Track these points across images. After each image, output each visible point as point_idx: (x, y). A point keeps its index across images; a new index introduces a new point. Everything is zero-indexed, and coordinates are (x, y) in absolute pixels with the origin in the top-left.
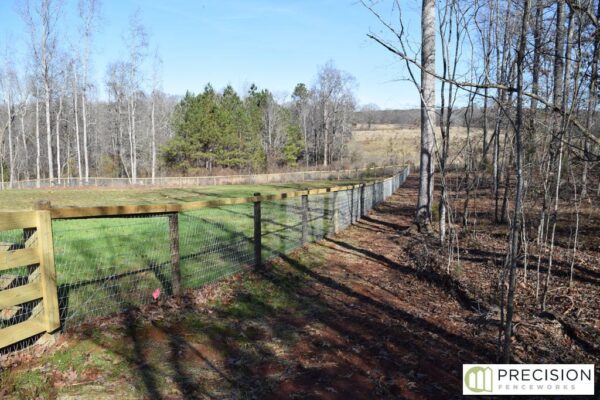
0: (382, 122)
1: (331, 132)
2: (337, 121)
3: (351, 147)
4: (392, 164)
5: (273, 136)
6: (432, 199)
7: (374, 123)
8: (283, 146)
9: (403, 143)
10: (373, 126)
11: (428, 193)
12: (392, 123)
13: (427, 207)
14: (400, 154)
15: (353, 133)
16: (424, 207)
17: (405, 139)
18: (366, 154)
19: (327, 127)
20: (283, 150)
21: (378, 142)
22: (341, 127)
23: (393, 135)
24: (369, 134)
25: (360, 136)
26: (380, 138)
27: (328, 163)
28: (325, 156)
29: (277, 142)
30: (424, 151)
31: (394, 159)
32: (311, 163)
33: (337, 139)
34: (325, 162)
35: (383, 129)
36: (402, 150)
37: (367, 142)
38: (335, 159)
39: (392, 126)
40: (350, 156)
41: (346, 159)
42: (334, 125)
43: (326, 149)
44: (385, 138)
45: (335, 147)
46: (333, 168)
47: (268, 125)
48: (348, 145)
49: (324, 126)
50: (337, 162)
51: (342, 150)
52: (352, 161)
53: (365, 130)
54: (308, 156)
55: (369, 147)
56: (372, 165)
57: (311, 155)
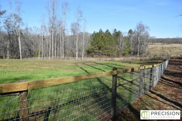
0: (157, 42)
1: (140, 45)
3: (147, 50)
4: (163, 56)
10: (154, 43)
15: (148, 45)
17: (166, 48)
18: (152, 52)
19: (139, 43)
20: (124, 50)
21: (156, 48)
22: (144, 43)
23: (161, 46)
24: (153, 46)
25: (150, 46)
26: (157, 47)
28: (138, 53)
29: (122, 48)
31: (164, 54)
32: (133, 55)
33: (142, 47)
34: (138, 54)
35: (158, 45)
37: (152, 48)
38: (141, 54)
39: (160, 43)
40: (147, 52)
41: (145, 54)
42: (141, 42)
43: (138, 50)
44: (159, 47)
45: (142, 50)
46: (141, 56)
47: (120, 42)
48: (146, 49)
49: (138, 43)
50: (142, 55)
51: (144, 51)
52: (147, 54)
53: (151, 44)
54: (132, 53)
55: (153, 50)
56: (155, 56)
57: (133, 52)
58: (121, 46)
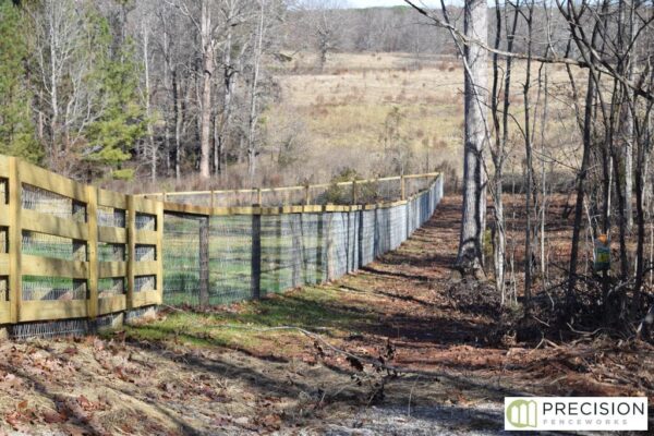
0: (360, 47)
1: (220, 80)
2: (236, 47)
3: (276, 125)
4: (397, 171)
5: (65, 93)
6: (484, 225)
7: (334, 50)
8: (91, 122)
9: (424, 113)
10: (333, 60)
11: (477, 217)
12: (388, 50)
13: (475, 240)
14: (417, 145)
15: (283, 81)
16: (471, 239)
17: (429, 100)
18: (319, 146)
19: (209, 66)
20: (92, 134)
21: (351, 108)
22: (248, 68)
23: (394, 89)
24: (326, 84)
25: (302, 89)
26: (357, 98)
27: (212, 172)
28: (206, 149)
29: (73, 113)
30: (470, 148)
31: (401, 157)
32: (162, 172)
33: (236, 99)
34: (205, 166)
35: (365, 70)
36: (420, 134)
37: (320, 109)
38: (232, 159)
39: (388, 59)
40: (275, 140)
41: (265, 159)
42: (228, 60)
43: (206, 131)
44: (371, 97)
45: (231, 126)
46: (237, 182)
47: (47, 60)
48: (268, 117)
49: (198, 63)
50: (239, 167)
51: (252, 133)
52: (283, 163)
53: (311, 70)
54: (152, 153)
55: (326, 121)
56: (345, 174)
57: (161, 148)
58: (64, 98)
